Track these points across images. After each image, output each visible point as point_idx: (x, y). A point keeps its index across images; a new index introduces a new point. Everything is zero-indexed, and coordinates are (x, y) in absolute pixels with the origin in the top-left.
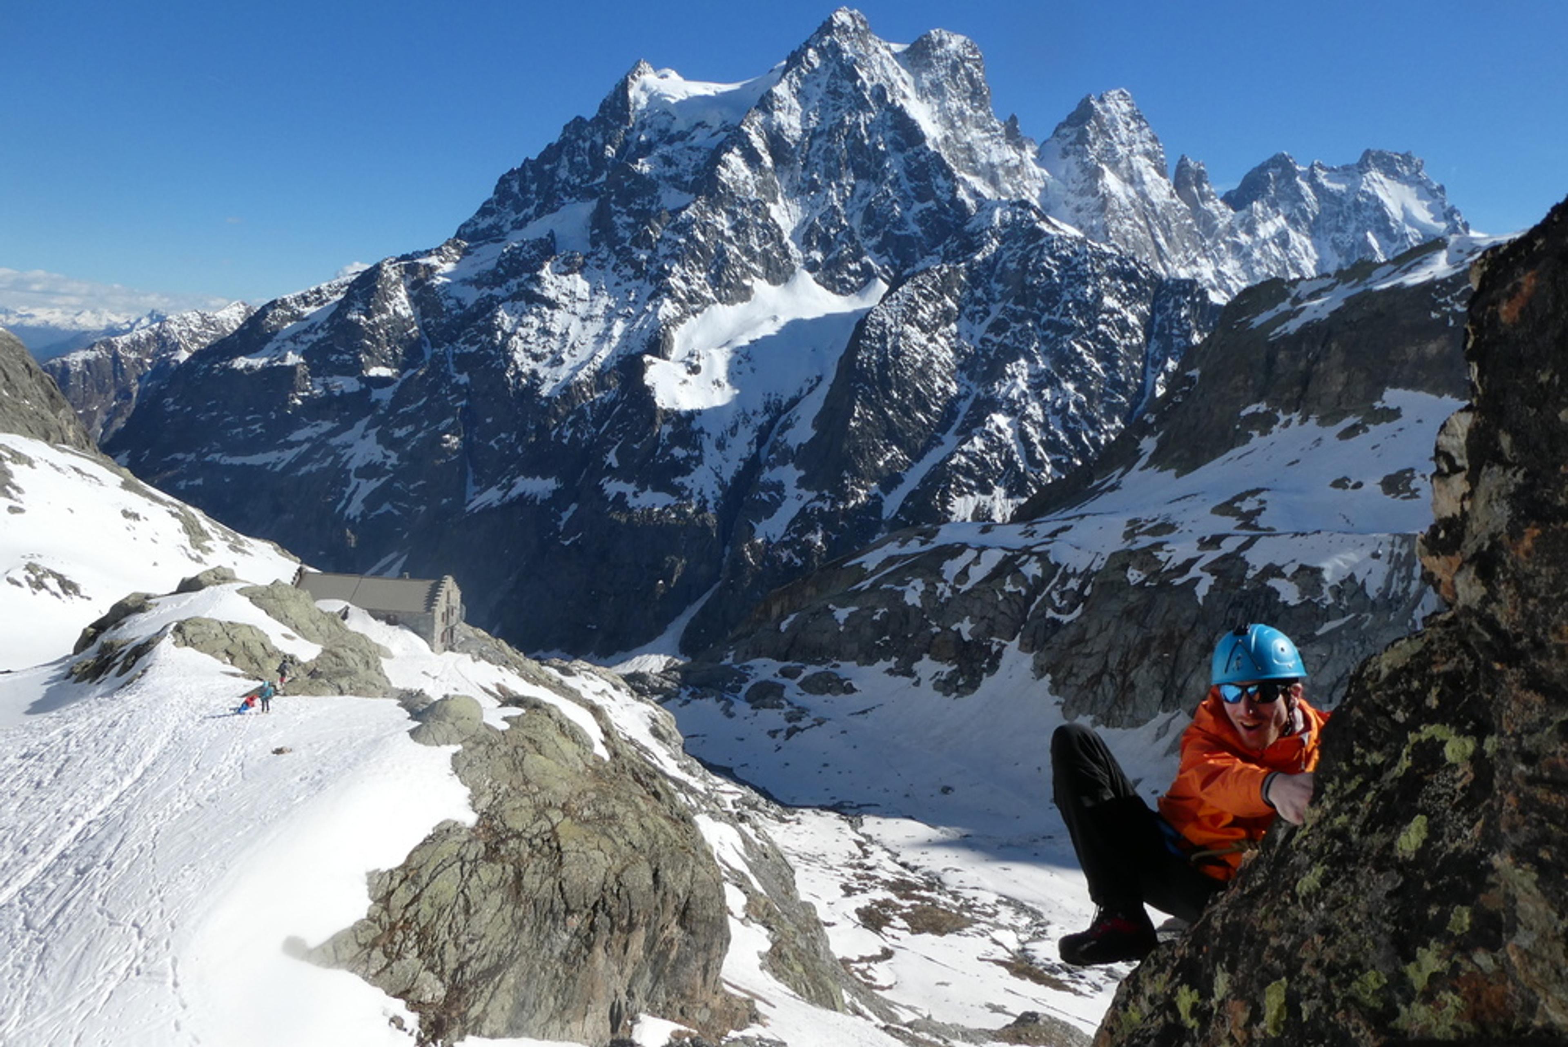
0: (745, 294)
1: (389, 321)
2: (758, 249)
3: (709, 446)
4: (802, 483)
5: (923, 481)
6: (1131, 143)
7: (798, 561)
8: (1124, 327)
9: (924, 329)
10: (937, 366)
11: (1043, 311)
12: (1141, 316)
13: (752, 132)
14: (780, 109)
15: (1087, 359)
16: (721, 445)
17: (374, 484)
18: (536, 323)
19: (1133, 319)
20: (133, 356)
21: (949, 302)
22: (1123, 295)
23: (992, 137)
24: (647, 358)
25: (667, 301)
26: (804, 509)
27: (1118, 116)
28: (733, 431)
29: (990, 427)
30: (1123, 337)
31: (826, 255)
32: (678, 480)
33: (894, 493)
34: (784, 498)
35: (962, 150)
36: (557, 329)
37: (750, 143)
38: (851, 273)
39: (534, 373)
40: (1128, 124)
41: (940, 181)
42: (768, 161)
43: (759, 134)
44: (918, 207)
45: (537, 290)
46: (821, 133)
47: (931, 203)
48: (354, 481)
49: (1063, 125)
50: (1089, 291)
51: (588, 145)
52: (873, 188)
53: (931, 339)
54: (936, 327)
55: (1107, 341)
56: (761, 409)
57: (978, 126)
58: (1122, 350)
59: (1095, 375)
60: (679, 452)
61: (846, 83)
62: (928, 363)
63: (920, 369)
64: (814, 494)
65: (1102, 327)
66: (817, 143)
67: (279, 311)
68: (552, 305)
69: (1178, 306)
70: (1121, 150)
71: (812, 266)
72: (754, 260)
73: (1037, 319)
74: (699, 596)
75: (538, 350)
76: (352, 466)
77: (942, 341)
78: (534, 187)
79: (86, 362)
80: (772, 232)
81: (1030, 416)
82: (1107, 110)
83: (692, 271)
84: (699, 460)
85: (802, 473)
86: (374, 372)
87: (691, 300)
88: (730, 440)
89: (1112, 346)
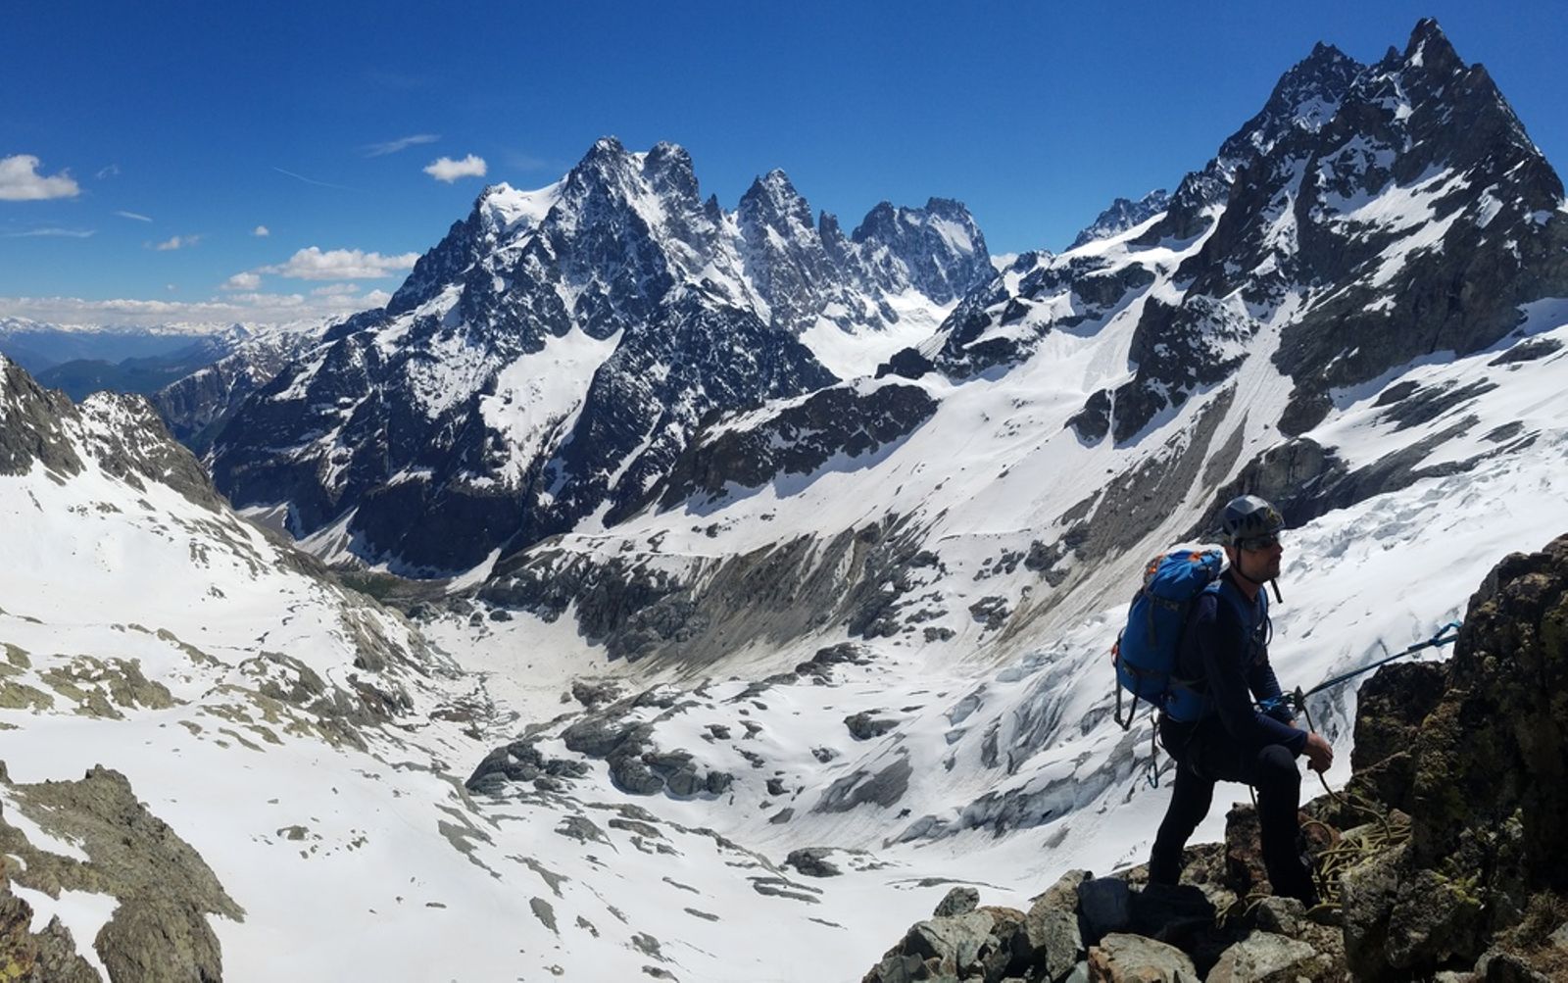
0: (541, 346)
1: (350, 370)
2: (548, 316)
3: (514, 448)
4: (566, 469)
5: (631, 467)
6: (786, 207)
7: (562, 517)
8: (746, 365)
9: (633, 373)
10: (641, 395)
11: (700, 357)
12: (757, 356)
13: (543, 237)
14: (560, 219)
15: (724, 385)
16: (521, 448)
17: (342, 467)
18: (428, 372)
19: (751, 359)
20: (226, 371)
21: (649, 354)
22: (746, 344)
23: (698, 215)
24: (481, 396)
25: (495, 357)
26: (565, 486)
27: (778, 189)
28: (528, 439)
29: (668, 433)
30: (745, 371)
31: (589, 315)
32: (496, 470)
33: (615, 473)
34: (555, 478)
35: (679, 226)
36: (438, 375)
37: (542, 244)
38: (605, 325)
39: (425, 403)
40: (783, 193)
41: (658, 261)
42: (553, 255)
43: (548, 238)
44: (645, 278)
45: (428, 352)
46: (587, 232)
47: (652, 276)
48: (331, 465)
49: (744, 198)
50: (726, 343)
51: (461, 244)
52: (619, 267)
53: (638, 379)
54: (641, 371)
55: (736, 373)
56: (545, 423)
57: (690, 208)
58: (744, 379)
59: (730, 396)
60: (497, 454)
61: (602, 196)
62: (635, 394)
63: (630, 399)
64: (571, 476)
65: (733, 366)
66: (584, 239)
67: (296, 367)
68: (436, 360)
69: (778, 348)
70: (780, 213)
71: (582, 323)
72: (545, 323)
73: (697, 363)
74: (508, 538)
75: (429, 389)
76: (330, 457)
77: (644, 379)
78: (435, 267)
79: (204, 376)
80: (557, 304)
81: (691, 424)
82: (771, 185)
83: (510, 335)
84: (509, 458)
85: (566, 463)
86: (342, 400)
87: (509, 354)
88: (526, 444)
89: (738, 376)
